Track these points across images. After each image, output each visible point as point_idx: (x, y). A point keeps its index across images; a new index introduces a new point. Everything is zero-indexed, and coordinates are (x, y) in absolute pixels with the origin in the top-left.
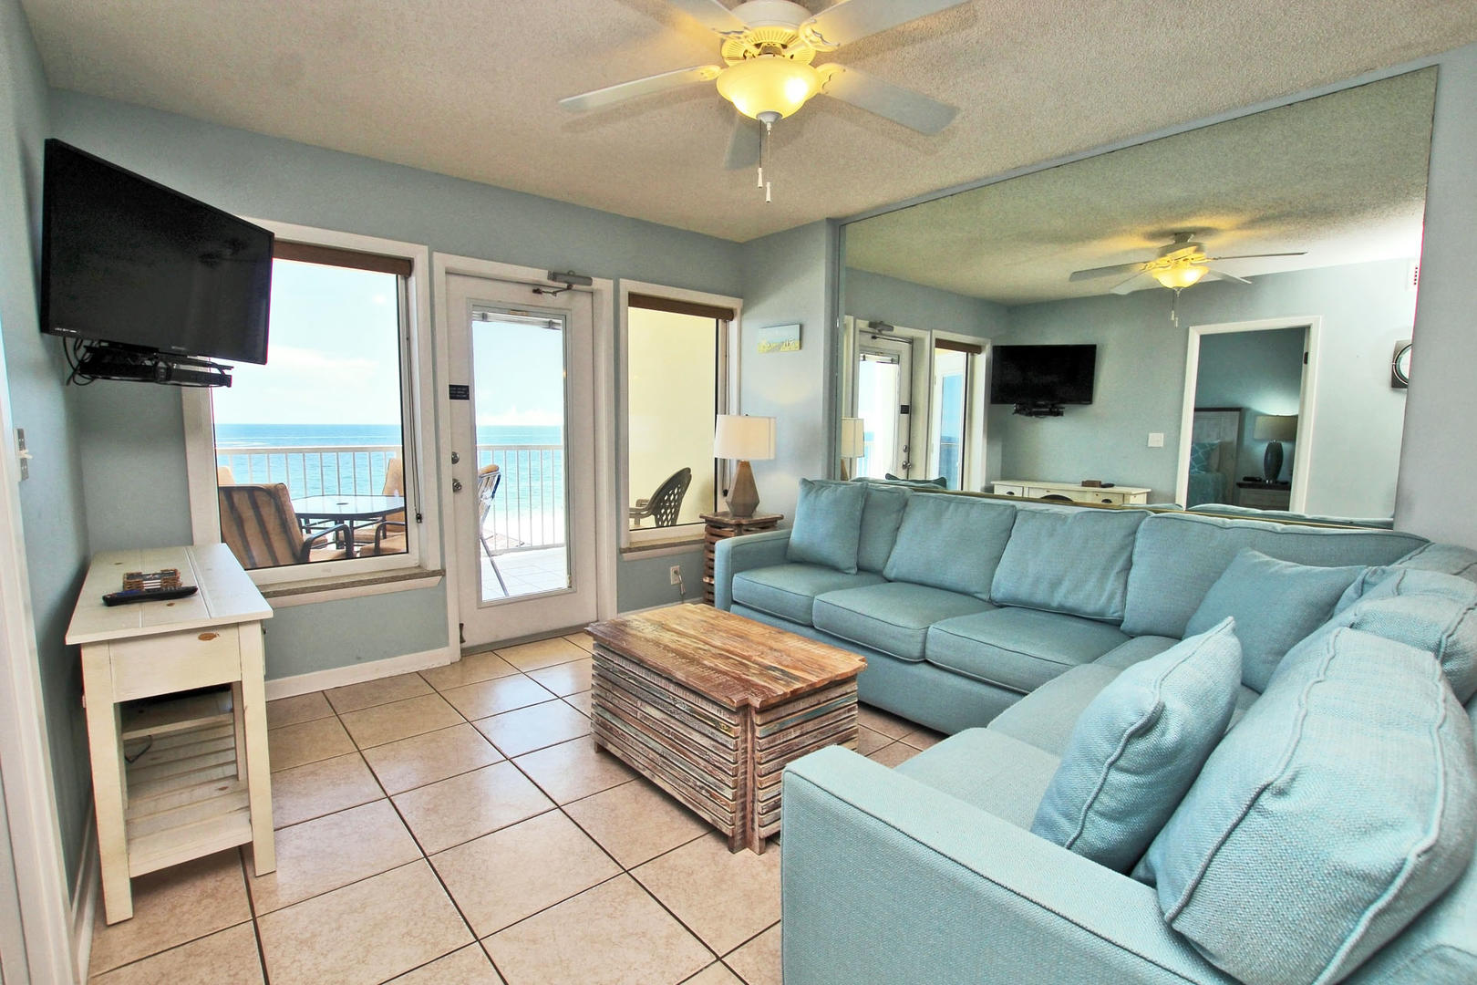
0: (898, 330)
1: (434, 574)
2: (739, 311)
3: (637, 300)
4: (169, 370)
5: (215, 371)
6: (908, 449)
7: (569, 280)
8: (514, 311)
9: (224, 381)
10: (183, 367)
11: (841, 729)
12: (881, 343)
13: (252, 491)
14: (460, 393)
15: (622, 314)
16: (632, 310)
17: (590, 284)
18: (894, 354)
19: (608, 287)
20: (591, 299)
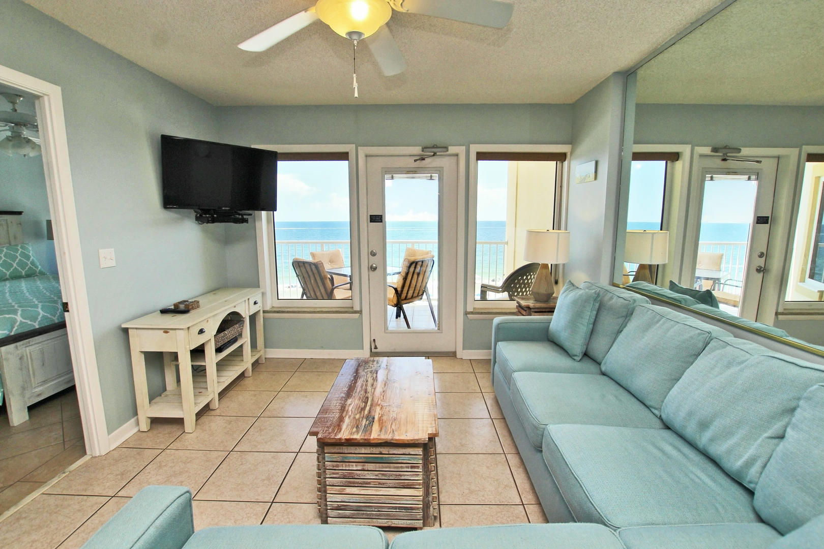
0: (745, 151)
1: (356, 312)
2: (569, 155)
7: (434, 149)
8: (408, 172)
11: (403, 478)
12: (731, 164)
14: (378, 218)
15: (472, 166)
16: (479, 163)
17: (447, 151)
18: (750, 174)
19: (461, 150)
20: (454, 159)
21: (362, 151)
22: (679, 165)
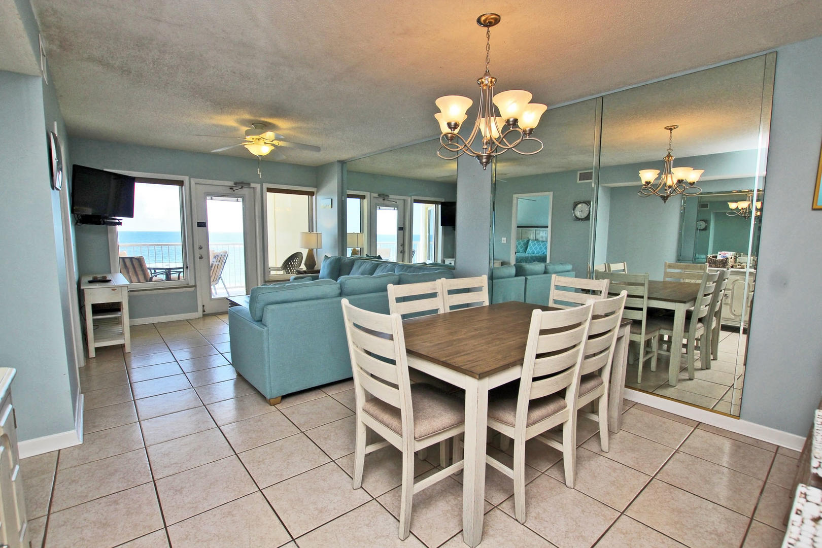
0: (391, 197)
1: (192, 287)
2: (315, 193)
3: (270, 190)
4: (104, 221)
5: (117, 221)
6: (403, 245)
7: (242, 184)
8: (223, 196)
9: (120, 224)
10: (108, 220)
12: (386, 202)
13: (131, 259)
14: (203, 225)
15: (264, 194)
16: (268, 194)
17: (250, 186)
18: (395, 206)
19: (258, 186)
20: (252, 190)
21: (193, 181)
22: (365, 201)
